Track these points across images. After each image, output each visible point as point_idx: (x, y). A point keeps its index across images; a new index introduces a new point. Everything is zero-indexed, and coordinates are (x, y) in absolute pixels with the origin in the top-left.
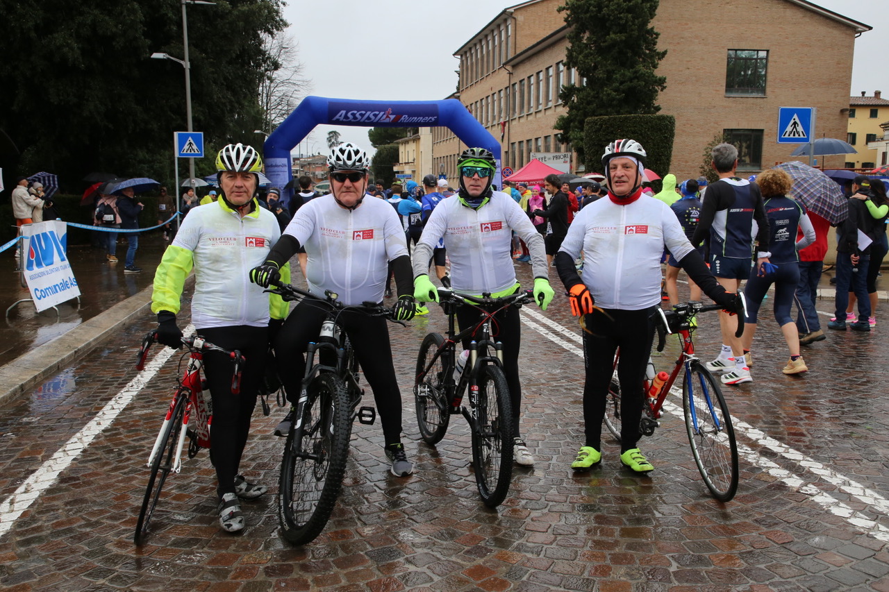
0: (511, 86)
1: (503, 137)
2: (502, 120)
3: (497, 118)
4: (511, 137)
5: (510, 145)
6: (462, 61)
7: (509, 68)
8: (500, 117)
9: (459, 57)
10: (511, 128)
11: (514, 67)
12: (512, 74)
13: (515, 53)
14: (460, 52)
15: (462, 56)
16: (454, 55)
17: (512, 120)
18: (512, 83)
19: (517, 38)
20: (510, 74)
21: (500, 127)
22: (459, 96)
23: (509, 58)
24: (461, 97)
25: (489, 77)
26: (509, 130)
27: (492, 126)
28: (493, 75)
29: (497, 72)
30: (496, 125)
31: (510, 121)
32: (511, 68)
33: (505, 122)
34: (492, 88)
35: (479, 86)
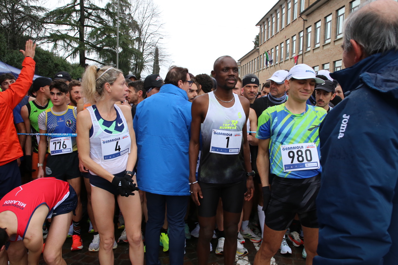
0: (305, 29)
2: (294, 55)
3: (290, 54)
6: (261, 29)
7: (304, 17)
9: (259, 26)
10: (304, 59)
11: (308, 15)
12: (306, 20)
13: (309, 5)
14: (260, 24)
15: (261, 26)
16: (256, 25)
18: (306, 27)
20: (304, 20)
21: (293, 60)
22: (258, 49)
23: (303, 9)
24: (260, 50)
25: (283, 30)
26: (302, 60)
27: (285, 61)
28: (287, 28)
29: (291, 25)
30: (290, 60)
31: (304, 54)
32: (306, 17)
33: (298, 56)
34: (285, 37)
35: (274, 39)
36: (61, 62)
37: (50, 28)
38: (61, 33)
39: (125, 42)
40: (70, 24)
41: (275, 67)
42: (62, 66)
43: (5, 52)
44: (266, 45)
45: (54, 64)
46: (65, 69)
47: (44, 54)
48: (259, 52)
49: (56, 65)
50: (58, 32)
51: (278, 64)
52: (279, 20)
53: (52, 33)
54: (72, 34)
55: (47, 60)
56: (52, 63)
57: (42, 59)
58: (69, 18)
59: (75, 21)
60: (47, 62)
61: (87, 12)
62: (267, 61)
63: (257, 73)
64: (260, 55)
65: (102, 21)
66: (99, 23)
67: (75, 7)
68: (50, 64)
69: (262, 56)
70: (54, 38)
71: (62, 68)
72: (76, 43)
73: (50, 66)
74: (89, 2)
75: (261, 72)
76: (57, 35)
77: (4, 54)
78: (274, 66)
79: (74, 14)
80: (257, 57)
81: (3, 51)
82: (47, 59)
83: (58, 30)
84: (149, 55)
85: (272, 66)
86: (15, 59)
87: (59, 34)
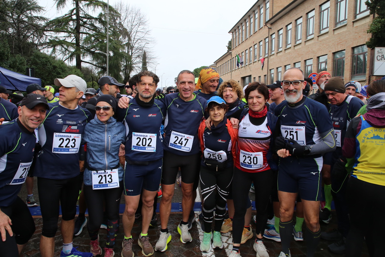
0: (270, 36)
1: (263, 67)
2: (261, 58)
3: (258, 57)
4: (269, 66)
5: (269, 71)
6: (233, 35)
7: (268, 25)
8: (260, 56)
9: (231, 33)
10: (269, 61)
11: (272, 24)
12: (271, 28)
13: (273, 15)
14: (232, 31)
15: (233, 33)
16: (229, 32)
17: (270, 56)
18: (271, 34)
19: (274, 8)
20: (269, 28)
21: (260, 62)
22: (231, 52)
23: (268, 19)
24: (232, 53)
25: (252, 37)
26: (268, 62)
27: (253, 63)
28: (255, 34)
29: (258, 32)
30: (257, 61)
31: (269, 57)
32: (270, 25)
33: (264, 59)
34: (254, 42)
35: (244, 44)
36: (58, 64)
37: (50, 35)
38: (59, 39)
39: (116, 47)
40: (67, 32)
41: (246, 68)
42: (59, 68)
43: (8, 56)
44: (237, 49)
45: (53, 66)
46: (62, 71)
47: (44, 57)
48: (231, 55)
49: (55, 67)
50: (56, 39)
51: (248, 65)
52: (248, 28)
53: (51, 39)
54: (69, 40)
55: (46, 63)
56: (50, 65)
57: (42, 62)
58: (66, 26)
59: (71, 29)
60: (46, 65)
61: (82, 21)
62: (238, 62)
63: (231, 73)
64: (232, 57)
65: (95, 29)
66: (93, 30)
67: (72, 16)
68: (49, 66)
69: (234, 59)
70: (53, 43)
71: (60, 69)
72: (72, 48)
73: (48, 68)
74: (84, 12)
75: (233, 72)
76: (55, 41)
77: (8, 58)
78: (244, 67)
79: (71, 23)
80: (230, 60)
81: (6, 56)
82: (46, 61)
83: (56, 37)
84: (137, 57)
85: (243, 67)
86: (18, 62)
87: (57, 40)
